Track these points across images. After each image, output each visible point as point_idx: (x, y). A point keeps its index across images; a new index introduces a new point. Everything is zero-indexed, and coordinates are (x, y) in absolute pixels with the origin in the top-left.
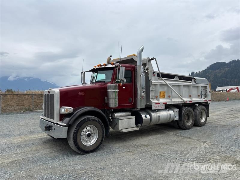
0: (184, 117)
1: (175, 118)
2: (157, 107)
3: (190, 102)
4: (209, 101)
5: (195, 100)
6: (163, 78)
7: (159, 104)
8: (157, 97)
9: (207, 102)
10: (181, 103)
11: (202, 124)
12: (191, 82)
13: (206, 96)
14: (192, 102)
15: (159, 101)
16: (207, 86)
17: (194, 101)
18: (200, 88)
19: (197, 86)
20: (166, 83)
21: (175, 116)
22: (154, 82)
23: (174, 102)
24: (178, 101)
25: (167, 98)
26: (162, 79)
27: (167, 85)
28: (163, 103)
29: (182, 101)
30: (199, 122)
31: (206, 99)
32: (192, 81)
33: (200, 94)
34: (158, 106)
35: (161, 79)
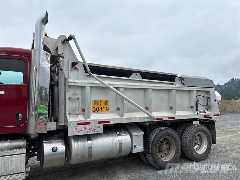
0: (154, 147)
1: (134, 149)
2: (81, 130)
3: (169, 118)
4: (214, 115)
5: (181, 114)
6: (95, 75)
7: (89, 123)
8: (83, 110)
9: (211, 118)
10: (146, 120)
11: (200, 157)
12: (173, 84)
13: (208, 107)
14: (174, 118)
15: (89, 117)
16: (209, 91)
17: (179, 116)
18: (194, 94)
19: (190, 91)
20: (103, 84)
21: (135, 146)
22: (75, 83)
23: (129, 119)
24: (140, 118)
25: (112, 112)
26: (94, 77)
27: (107, 88)
28: (100, 122)
29: (149, 118)
30: (192, 153)
31: (207, 113)
32: (174, 82)
33: (193, 104)
34: (86, 129)
35: (90, 76)
